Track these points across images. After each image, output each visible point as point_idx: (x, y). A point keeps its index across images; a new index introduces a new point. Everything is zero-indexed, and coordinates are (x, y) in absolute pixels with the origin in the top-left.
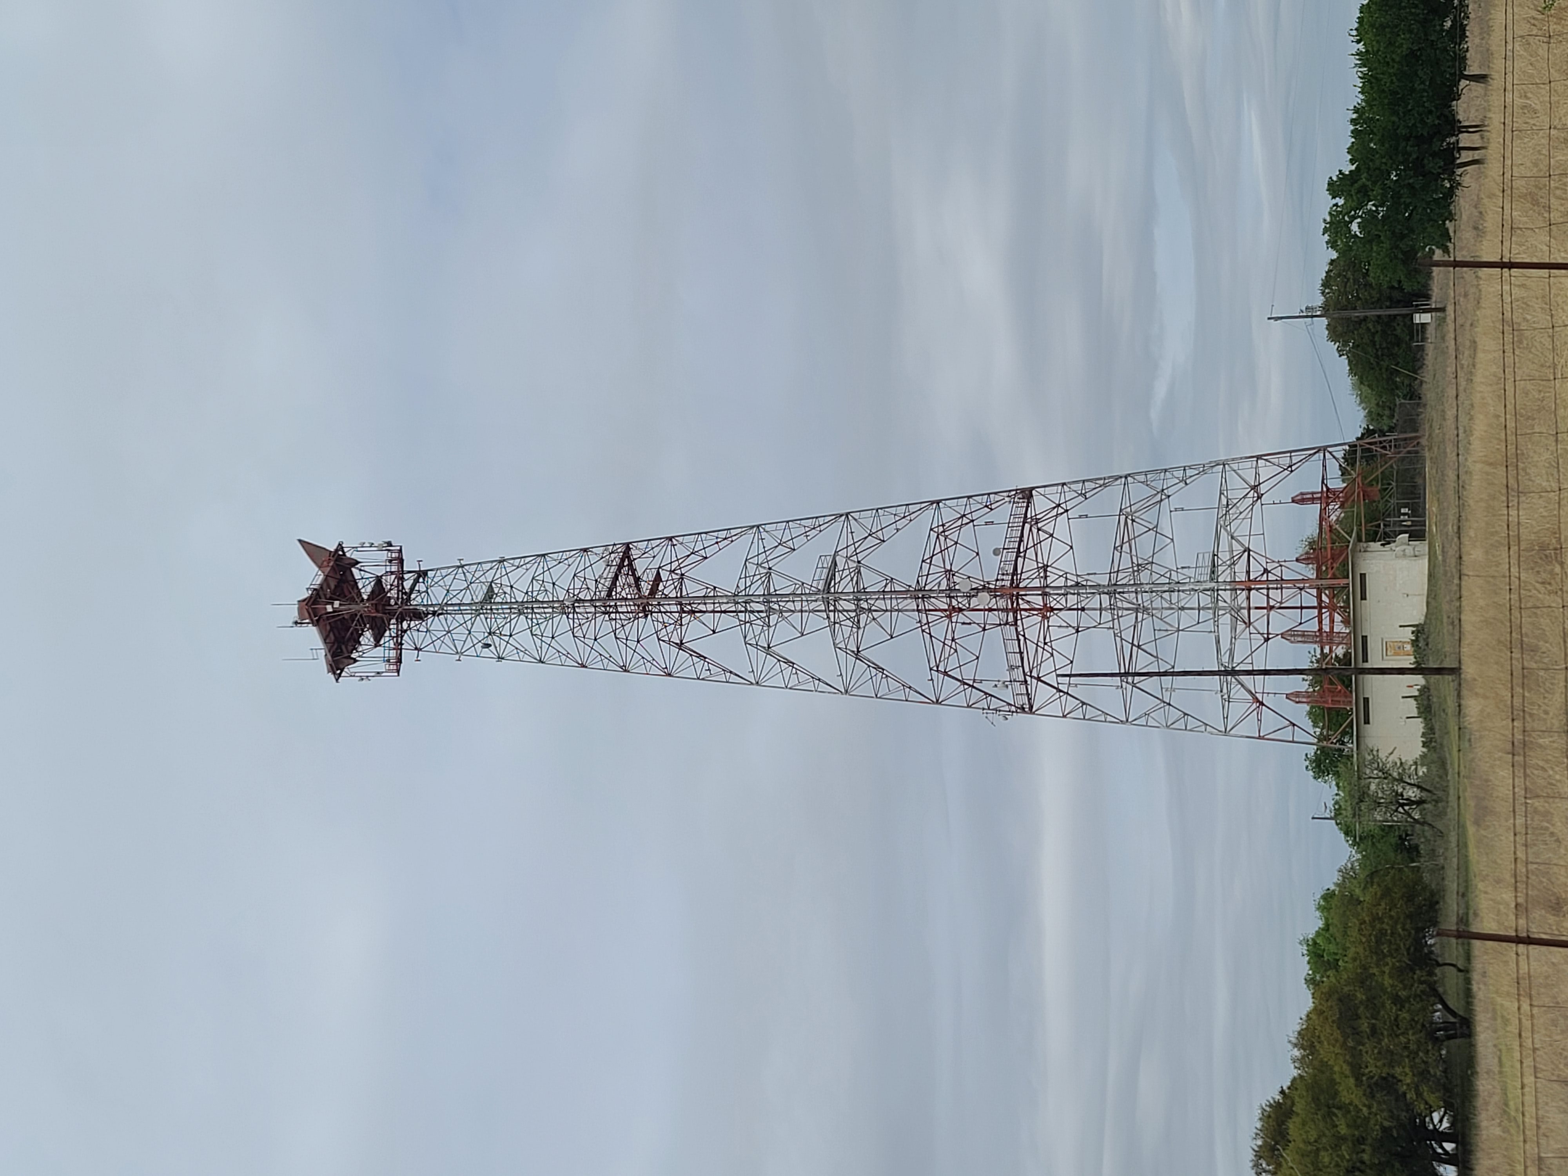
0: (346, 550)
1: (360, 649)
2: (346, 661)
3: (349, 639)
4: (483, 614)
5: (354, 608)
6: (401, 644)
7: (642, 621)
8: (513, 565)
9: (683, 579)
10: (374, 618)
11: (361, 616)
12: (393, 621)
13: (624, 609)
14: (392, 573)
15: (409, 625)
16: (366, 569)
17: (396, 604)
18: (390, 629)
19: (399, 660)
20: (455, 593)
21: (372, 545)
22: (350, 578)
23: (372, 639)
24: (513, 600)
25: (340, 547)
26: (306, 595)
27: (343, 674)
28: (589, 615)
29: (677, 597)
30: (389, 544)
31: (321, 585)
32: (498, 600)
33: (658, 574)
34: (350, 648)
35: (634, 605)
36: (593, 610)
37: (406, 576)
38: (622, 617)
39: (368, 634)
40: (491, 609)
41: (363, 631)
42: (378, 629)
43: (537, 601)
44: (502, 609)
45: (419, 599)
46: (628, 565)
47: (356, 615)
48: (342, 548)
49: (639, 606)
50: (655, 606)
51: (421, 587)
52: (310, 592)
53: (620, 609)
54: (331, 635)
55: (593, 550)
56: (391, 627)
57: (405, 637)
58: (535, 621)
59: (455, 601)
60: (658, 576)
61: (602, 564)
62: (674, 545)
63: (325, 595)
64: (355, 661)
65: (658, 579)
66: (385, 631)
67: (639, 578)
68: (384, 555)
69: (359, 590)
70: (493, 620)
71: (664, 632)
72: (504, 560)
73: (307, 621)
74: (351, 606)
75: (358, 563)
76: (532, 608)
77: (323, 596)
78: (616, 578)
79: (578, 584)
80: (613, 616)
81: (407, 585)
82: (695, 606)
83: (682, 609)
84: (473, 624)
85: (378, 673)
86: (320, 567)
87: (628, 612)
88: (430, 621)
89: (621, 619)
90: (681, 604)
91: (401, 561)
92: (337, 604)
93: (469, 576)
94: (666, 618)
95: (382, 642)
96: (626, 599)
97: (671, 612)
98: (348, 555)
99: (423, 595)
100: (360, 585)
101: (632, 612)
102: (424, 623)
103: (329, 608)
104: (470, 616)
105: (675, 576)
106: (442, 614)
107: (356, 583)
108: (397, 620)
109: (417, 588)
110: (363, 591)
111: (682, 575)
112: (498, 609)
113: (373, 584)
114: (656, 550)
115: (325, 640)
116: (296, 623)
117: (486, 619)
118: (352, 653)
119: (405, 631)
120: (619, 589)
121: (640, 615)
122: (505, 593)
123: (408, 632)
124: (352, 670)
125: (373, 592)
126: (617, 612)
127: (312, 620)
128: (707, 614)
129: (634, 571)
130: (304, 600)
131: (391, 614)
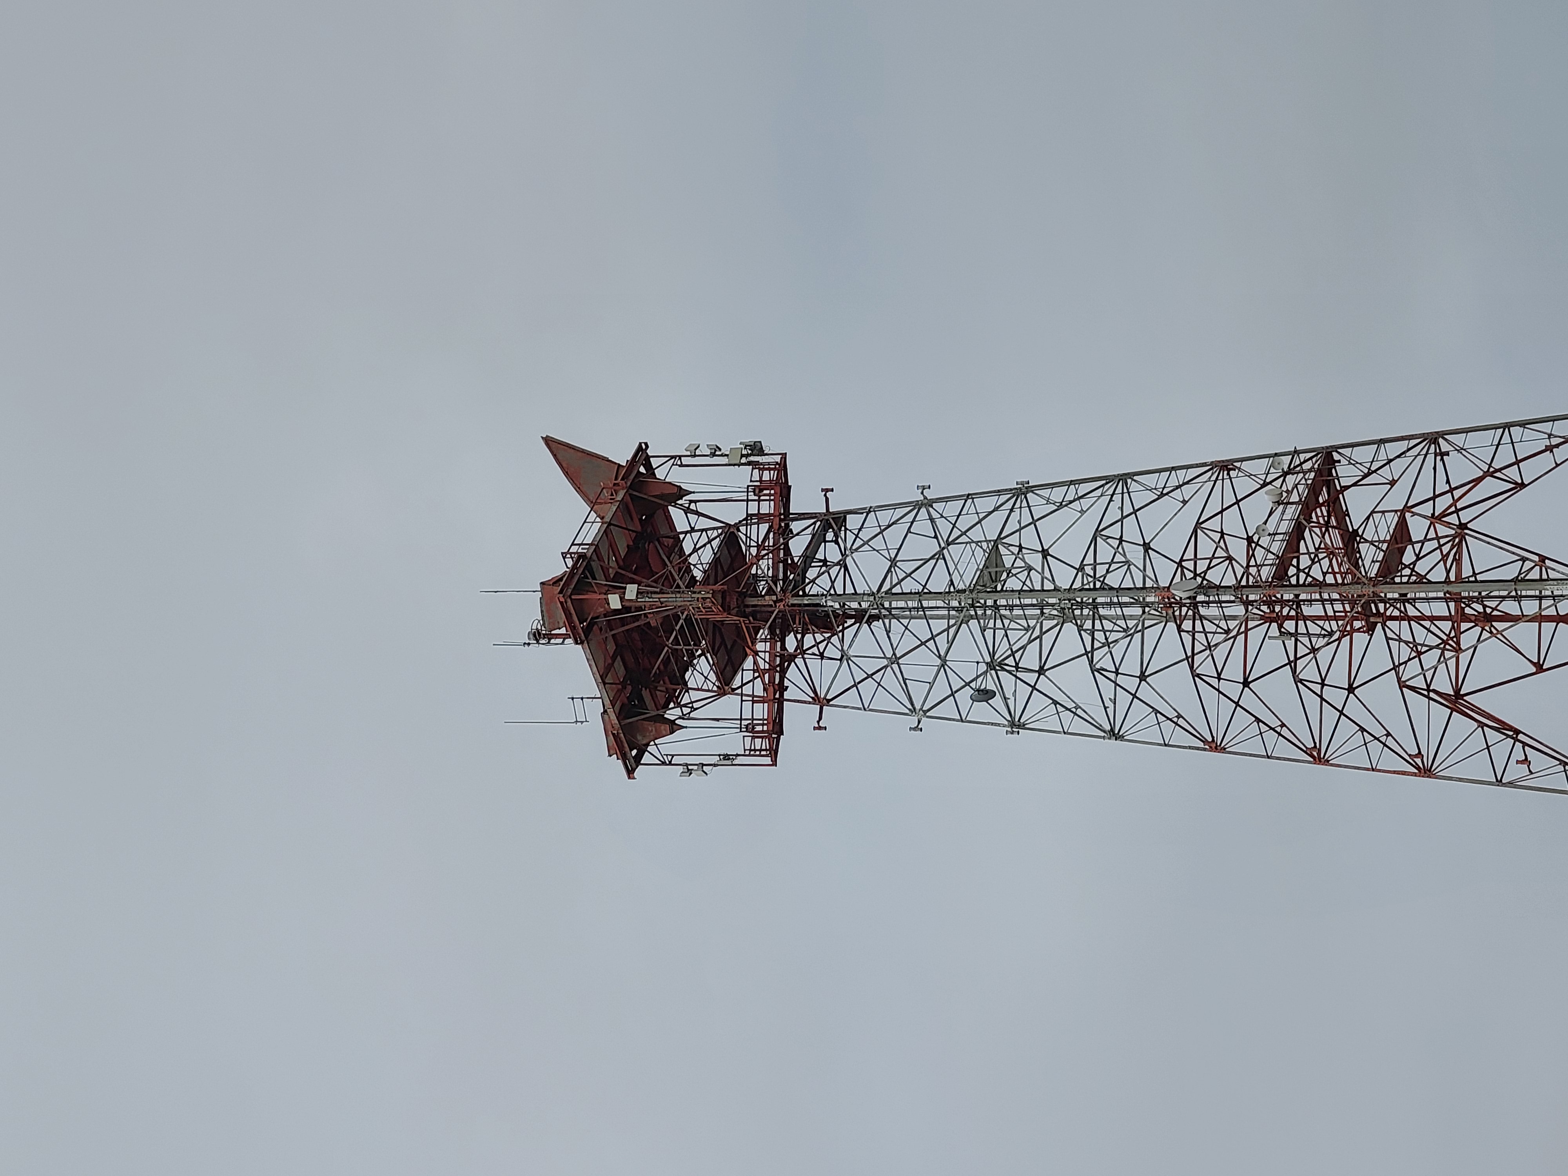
0: (655, 462)
1: (685, 700)
2: (651, 727)
3: (659, 675)
4: (977, 617)
5: (673, 600)
6: (783, 689)
7: (1360, 639)
8: (1048, 501)
9: (1463, 538)
10: (718, 626)
11: (688, 620)
12: (763, 633)
13: (1316, 610)
14: (761, 518)
15: (801, 643)
16: (701, 507)
17: (770, 591)
18: (756, 653)
19: (776, 727)
20: (909, 567)
21: (715, 451)
22: (664, 530)
23: (713, 677)
24: (1048, 586)
25: (642, 453)
26: (559, 568)
27: (646, 758)
28: (1232, 624)
29: (1447, 581)
30: (756, 448)
31: (596, 546)
32: (1013, 584)
33: (1402, 525)
34: (661, 697)
35: (1342, 601)
36: (1239, 610)
37: (796, 526)
38: (1313, 629)
39: (703, 664)
40: (996, 607)
41: (692, 656)
42: (728, 653)
43: (1106, 588)
44: (1022, 607)
45: (824, 582)
46: (1327, 503)
47: (677, 618)
48: (648, 458)
49: (1353, 603)
50: (1392, 602)
51: (831, 552)
52: (570, 563)
53: (1307, 610)
54: (618, 664)
55: (1245, 465)
56: (760, 646)
57: (792, 673)
58: (1100, 636)
59: (909, 586)
60: (1402, 529)
61: (1264, 501)
62: (1443, 454)
63: (605, 570)
64: (673, 727)
65: (1401, 535)
66: (746, 656)
67: (1355, 532)
68: (743, 477)
69: (684, 558)
70: (1000, 633)
71: (1413, 668)
72: (1031, 489)
73: (563, 631)
74: (664, 598)
75: (681, 493)
76: (1095, 606)
77: (599, 573)
78: (1296, 535)
79: (1206, 547)
80: (1289, 626)
81: (798, 546)
82: (1493, 604)
83: (1461, 612)
84: (951, 643)
85: (726, 757)
86: (593, 504)
87: (1327, 618)
88: (849, 633)
89: (1308, 635)
90: (1458, 599)
91: (783, 491)
92: (631, 591)
93: (944, 528)
94: (1420, 635)
95: (737, 682)
96: (1321, 585)
97: (1432, 619)
98: (660, 474)
99: (834, 571)
100: (688, 547)
101: (1336, 618)
102: (835, 639)
103: (615, 602)
104: (944, 624)
105: (1442, 530)
106: (877, 618)
107: (678, 542)
108: (772, 630)
109: (820, 555)
110: (693, 560)
111: (1463, 526)
112: (1011, 608)
113: (715, 543)
114: (1398, 466)
115: (603, 677)
116: (537, 636)
117: (983, 630)
118: (666, 707)
119: (792, 658)
120: (1305, 561)
121: (1357, 624)
122: (1030, 569)
123: (799, 661)
124: (665, 749)
125: (716, 562)
126: (1300, 617)
127: (573, 628)
128: (1522, 625)
129: (1343, 515)
130: (556, 581)
131: (759, 616)
